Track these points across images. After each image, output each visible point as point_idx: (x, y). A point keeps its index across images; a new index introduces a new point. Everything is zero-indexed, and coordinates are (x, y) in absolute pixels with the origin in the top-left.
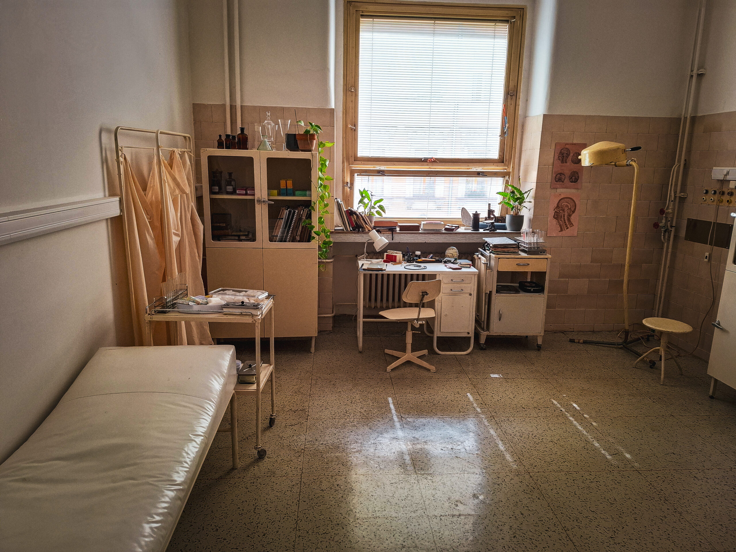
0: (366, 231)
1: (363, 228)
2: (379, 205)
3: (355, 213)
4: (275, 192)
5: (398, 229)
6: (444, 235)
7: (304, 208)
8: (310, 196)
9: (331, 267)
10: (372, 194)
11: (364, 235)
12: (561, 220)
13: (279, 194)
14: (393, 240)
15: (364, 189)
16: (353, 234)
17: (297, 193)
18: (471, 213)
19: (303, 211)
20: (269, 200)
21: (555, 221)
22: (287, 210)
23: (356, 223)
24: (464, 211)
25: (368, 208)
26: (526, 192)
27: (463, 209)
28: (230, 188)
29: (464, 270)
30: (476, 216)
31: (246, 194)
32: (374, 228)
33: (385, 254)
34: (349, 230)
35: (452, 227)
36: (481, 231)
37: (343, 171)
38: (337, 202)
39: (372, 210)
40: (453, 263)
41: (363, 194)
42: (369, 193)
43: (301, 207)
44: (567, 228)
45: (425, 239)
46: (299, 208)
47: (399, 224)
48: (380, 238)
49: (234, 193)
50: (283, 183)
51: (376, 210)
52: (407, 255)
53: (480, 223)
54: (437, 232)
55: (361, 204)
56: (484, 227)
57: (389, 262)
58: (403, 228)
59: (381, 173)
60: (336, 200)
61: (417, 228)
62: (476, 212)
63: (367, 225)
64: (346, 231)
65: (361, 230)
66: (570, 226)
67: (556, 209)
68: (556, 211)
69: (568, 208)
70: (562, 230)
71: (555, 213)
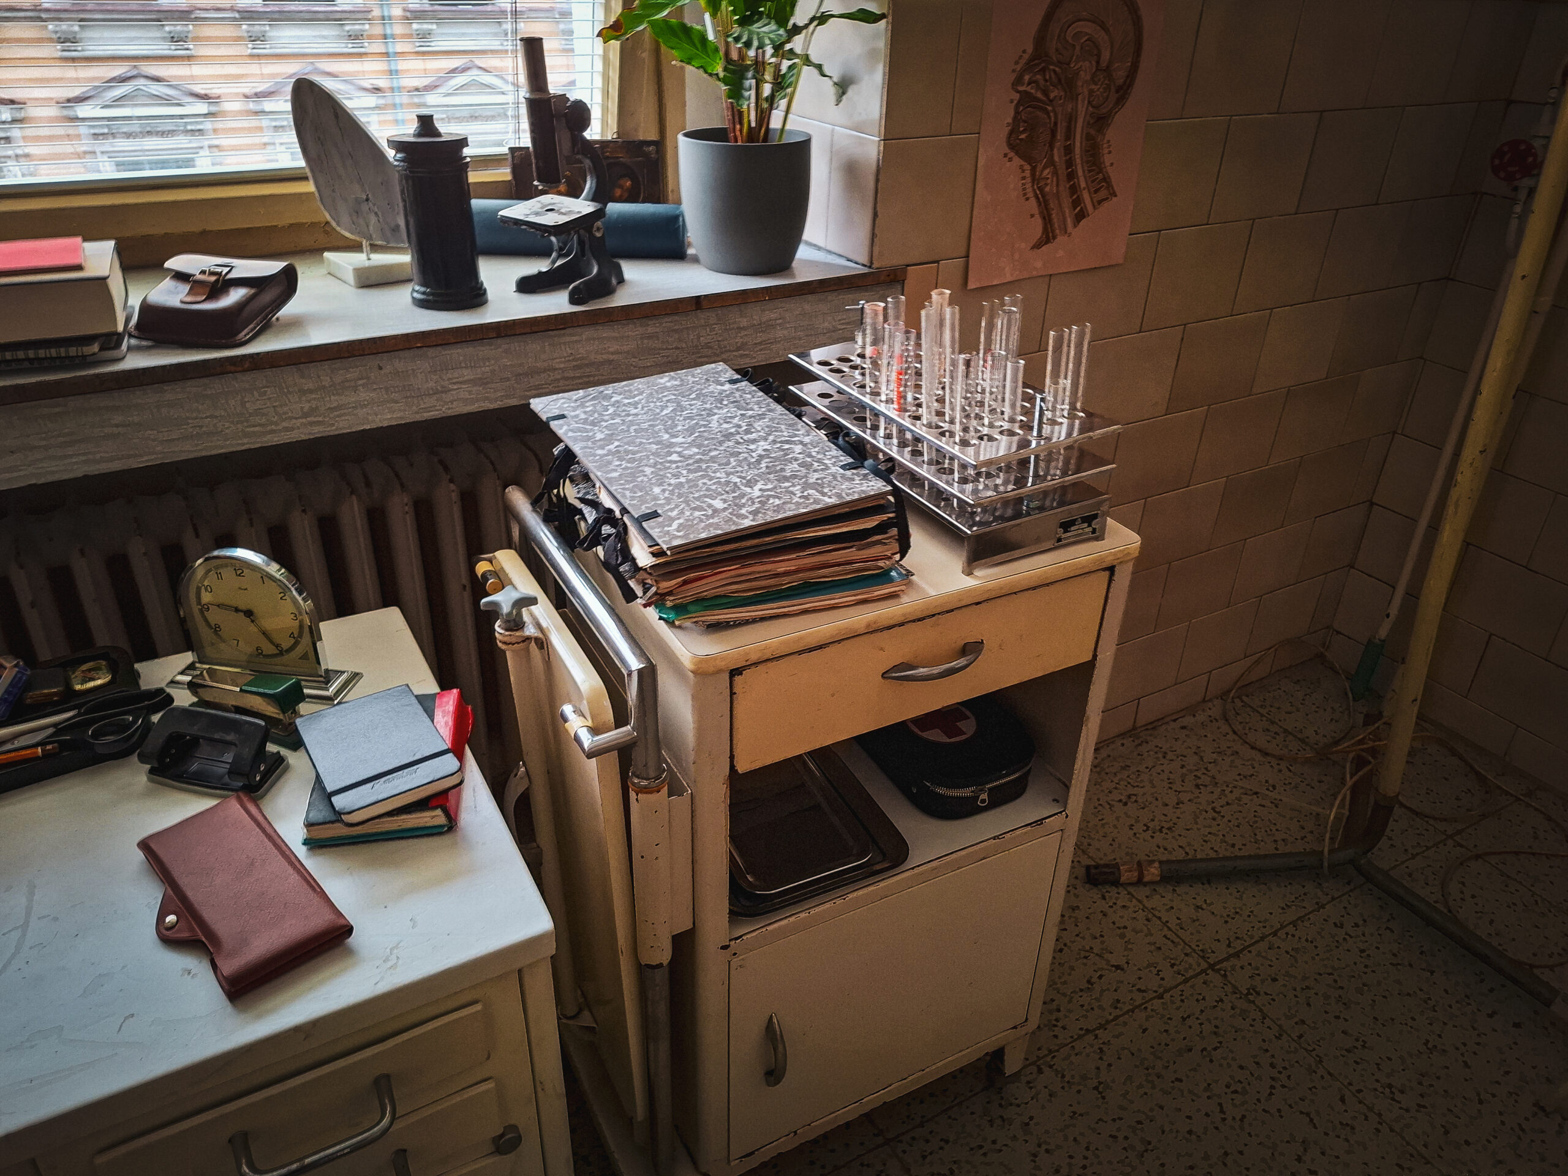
6: (149, 397)
12: (1051, 163)
21: (1014, 172)
24: (318, 116)
27: (309, 95)
35: (222, 283)
44: (1080, 216)
62: (426, 123)
66: (1100, 202)
67: (1027, 78)
68: (1028, 89)
69: (1098, 62)
70: (1048, 237)
71: (1017, 113)
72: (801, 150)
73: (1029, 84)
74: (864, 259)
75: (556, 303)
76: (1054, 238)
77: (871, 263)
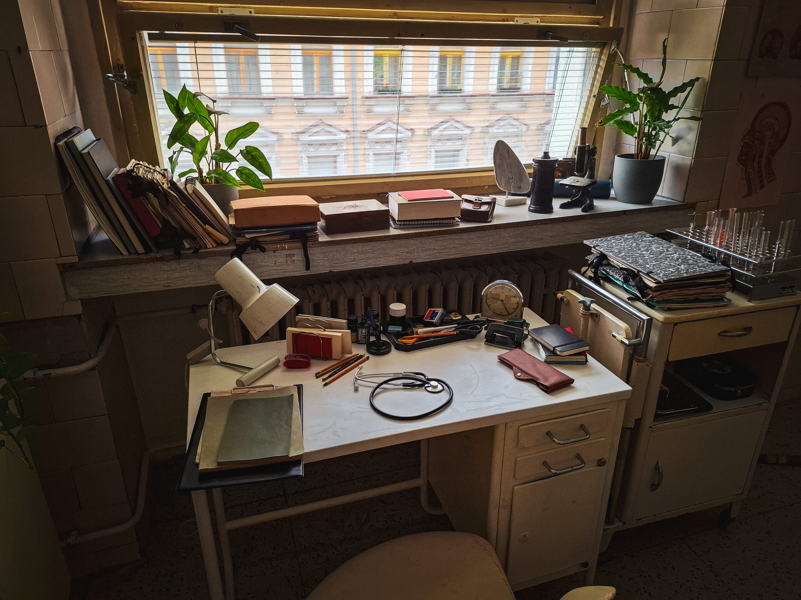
0: (207, 247)
1: (193, 238)
2: (244, 148)
3: (153, 186)
5: (321, 228)
6: (465, 236)
12: (753, 167)
15: (184, 88)
21: (739, 171)
23: (165, 222)
24: (502, 152)
25: (208, 156)
27: (500, 147)
30: (546, 165)
32: (237, 233)
34: (140, 250)
35: (481, 204)
37: (96, 23)
38: (69, 147)
39: (225, 166)
41: (184, 108)
42: (204, 101)
44: (762, 187)
48: (264, 288)
51: (235, 165)
52: (362, 324)
54: (442, 228)
55: (177, 146)
59: (240, 28)
61: (379, 220)
62: (546, 154)
63: (207, 227)
64: (130, 253)
65: (187, 246)
66: (770, 182)
67: (747, 137)
68: (747, 141)
69: (774, 132)
70: (749, 194)
71: (742, 149)
72: (662, 161)
73: (747, 140)
74: (681, 200)
75: (577, 212)
76: (752, 194)
77: (684, 200)
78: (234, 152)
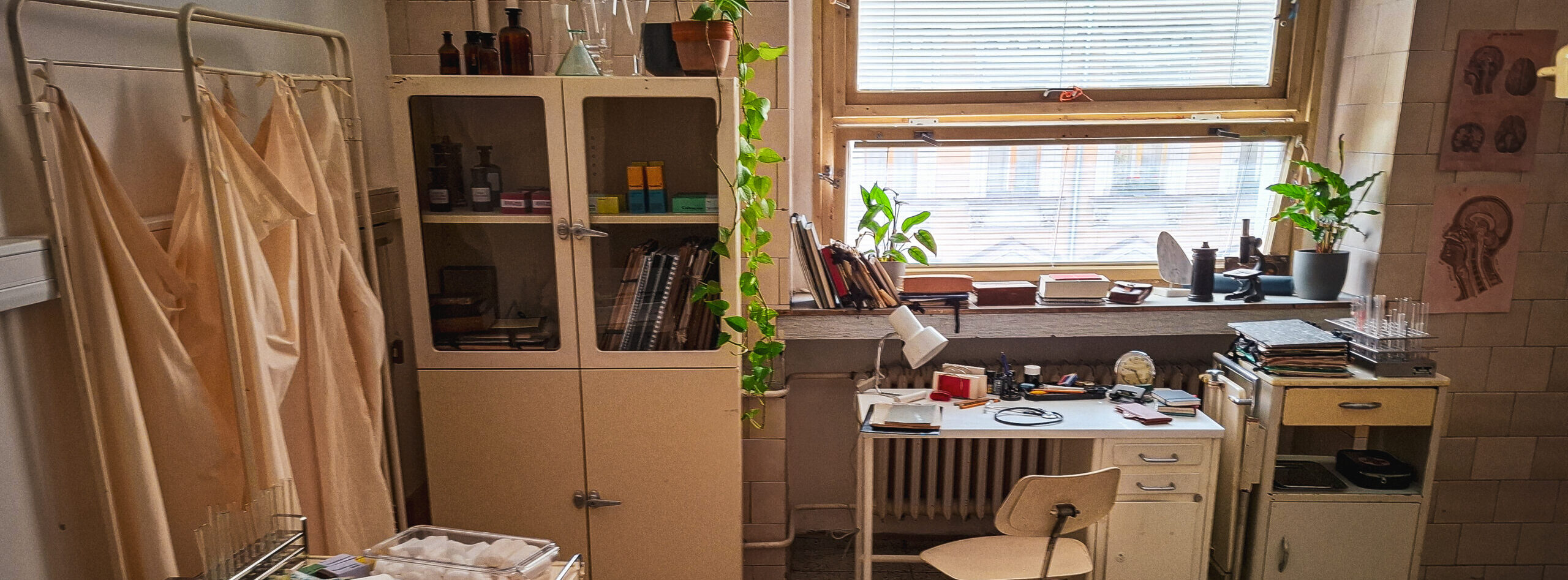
0: (881, 307)
1: (871, 298)
2: (917, 231)
3: (849, 257)
4: (614, 201)
5: (972, 298)
6: (1110, 316)
7: (698, 249)
8: (715, 210)
9: (779, 412)
10: (898, 199)
11: (874, 318)
12: (1465, 266)
13: (624, 209)
14: (957, 331)
15: (876, 184)
16: (843, 318)
17: (677, 202)
18: (1189, 247)
19: (696, 256)
20: (594, 226)
21: (1444, 269)
22: (648, 254)
23: (852, 286)
24: (1166, 243)
25: (886, 239)
26: (1360, 184)
27: (1164, 237)
28: (481, 194)
29: (1178, 424)
30: (1205, 257)
31: (529, 210)
32: (903, 298)
33: (937, 374)
34: (832, 305)
35: (1133, 289)
36: (1219, 299)
37: (815, 134)
38: (798, 224)
39: (898, 247)
40: (1141, 401)
41: (873, 201)
42: (890, 195)
43: (689, 245)
44: (1482, 290)
45: (1053, 327)
46: (685, 250)
47: (978, 285)
48: (922, 329)
49: (492, 206)
50: (634, 175)
51: (908, 245)
52: (999, 377)
53: (1216, 275)
54: (1088, 307)
55: (865, 229)
56: (1227, 288)
57: (945, 398)
58: (988, 297)
59: (925, 136)
60: (794, 218)
61: (1026, 296)
62: (1206, 244)
63: (882, 291)
64: (824, 308)
65: (865, 305)
66: (1494, 284)
67: (1450, 234)
68: (1451, 238)
69: (1488, 229)
70: (1465, 296)
71: (1445, 246)
75: (1241, 302)
76: (1469, 297)
78: (909, 234)
